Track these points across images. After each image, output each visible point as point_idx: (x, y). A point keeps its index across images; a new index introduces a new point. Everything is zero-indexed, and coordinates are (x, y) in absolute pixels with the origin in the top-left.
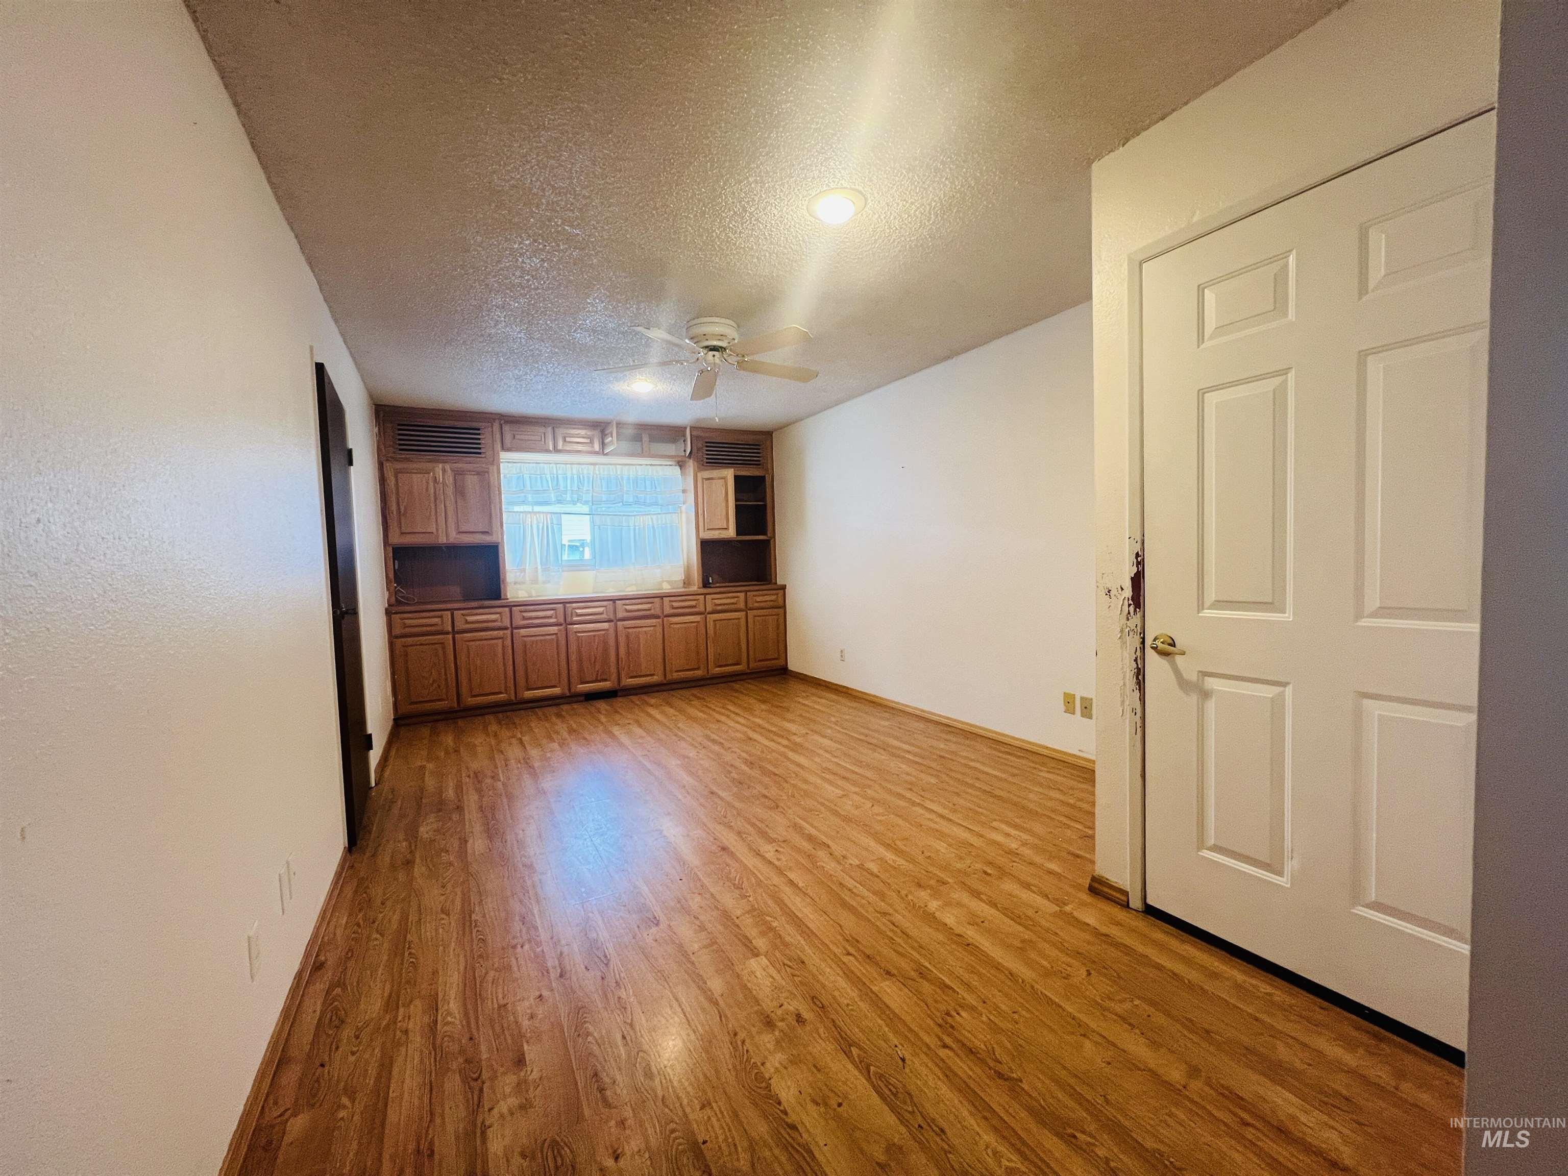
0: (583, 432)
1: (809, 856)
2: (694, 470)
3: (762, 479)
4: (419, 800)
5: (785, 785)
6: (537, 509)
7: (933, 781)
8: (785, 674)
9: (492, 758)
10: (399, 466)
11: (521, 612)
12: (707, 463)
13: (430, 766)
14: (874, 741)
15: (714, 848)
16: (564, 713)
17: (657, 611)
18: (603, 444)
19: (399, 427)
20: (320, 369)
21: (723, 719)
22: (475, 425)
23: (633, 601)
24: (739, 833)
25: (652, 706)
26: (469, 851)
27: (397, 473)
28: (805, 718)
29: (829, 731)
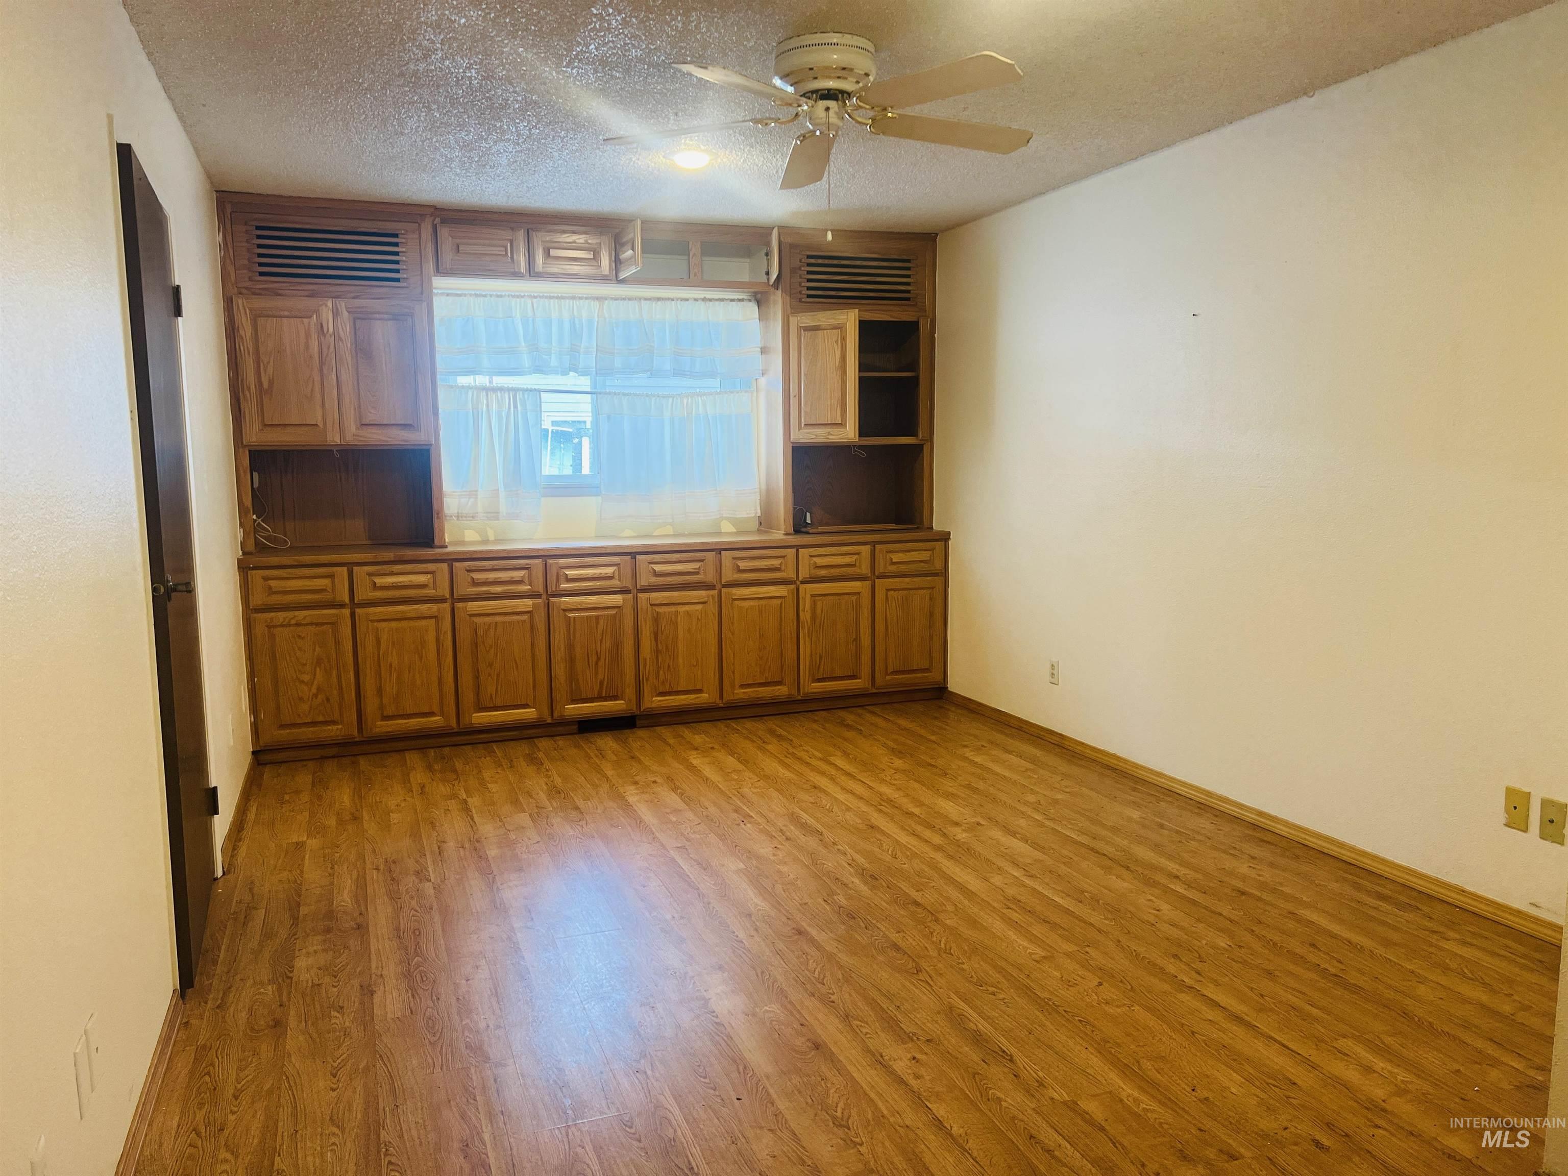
0: (580, 239)
1: (974, 1074)
2: (784, 311)
3: (912, 327)
4: (294, 906)
5: (937, 928)
6: (499, 381)
7: (1222, 942)
8: (940, 698)
9: (415, 835)
10: (260, 303)
11: (468, 571)
12: (809, 296)
13: (313, 843)
14: (1109, 850)
15: (799, 1042)
16: (541, 755)
17: (709, 576)
18: (617, 262)
19: (260, 232)
20: (125, 153)
21: (823, 782)
22: (389, 227)
23: (667, 556)
24: (847, 1018)
25: (696, 749)
26: (377, 1011)
27: (256, 317)
28: (975, 790)
29: (1023, 822)
